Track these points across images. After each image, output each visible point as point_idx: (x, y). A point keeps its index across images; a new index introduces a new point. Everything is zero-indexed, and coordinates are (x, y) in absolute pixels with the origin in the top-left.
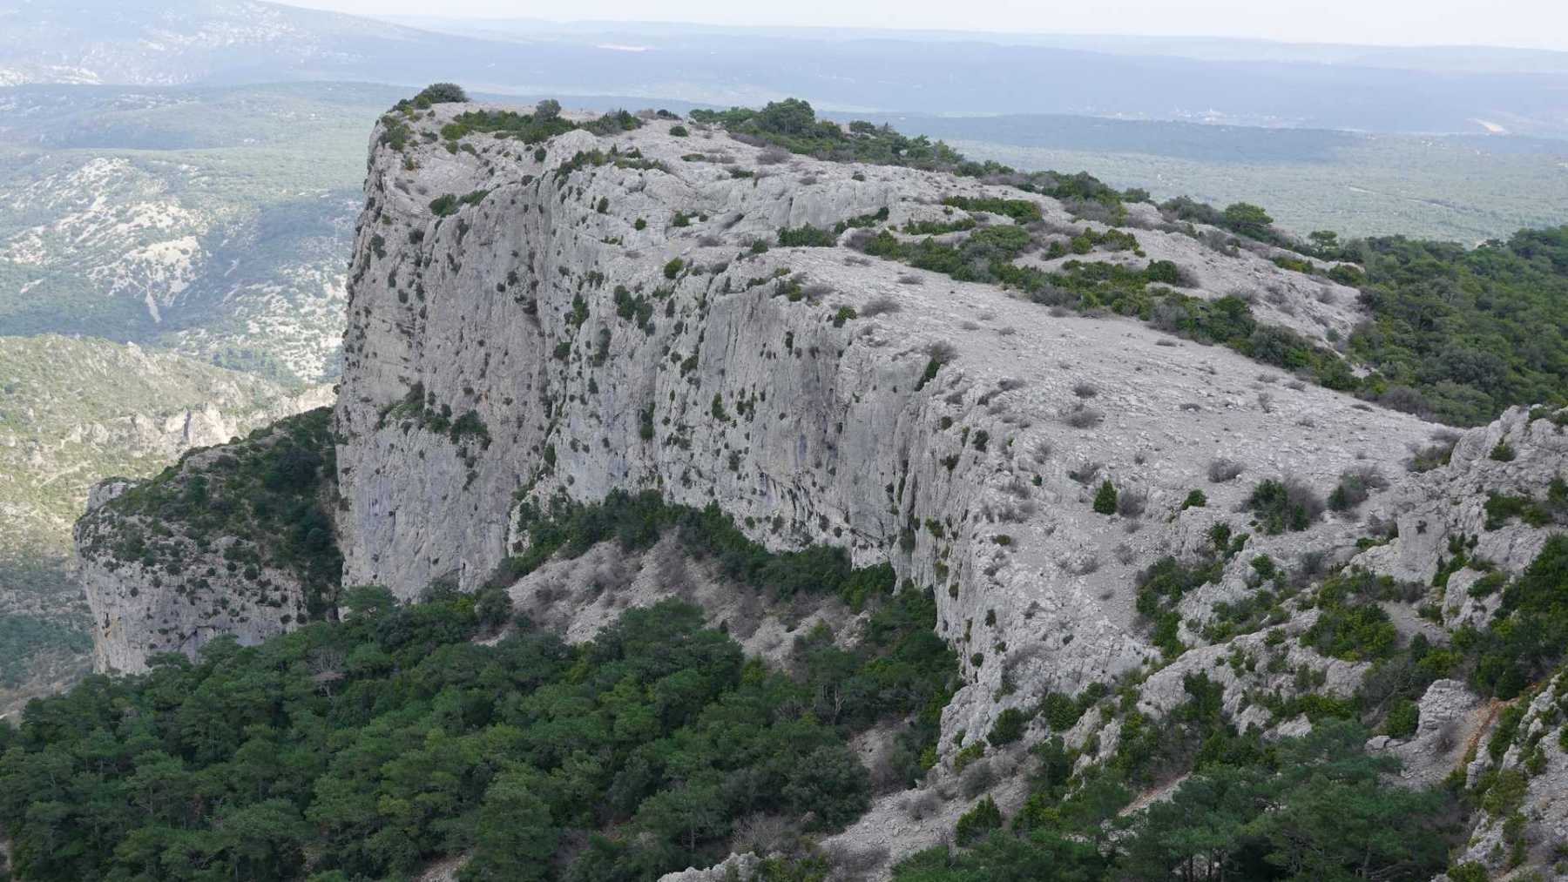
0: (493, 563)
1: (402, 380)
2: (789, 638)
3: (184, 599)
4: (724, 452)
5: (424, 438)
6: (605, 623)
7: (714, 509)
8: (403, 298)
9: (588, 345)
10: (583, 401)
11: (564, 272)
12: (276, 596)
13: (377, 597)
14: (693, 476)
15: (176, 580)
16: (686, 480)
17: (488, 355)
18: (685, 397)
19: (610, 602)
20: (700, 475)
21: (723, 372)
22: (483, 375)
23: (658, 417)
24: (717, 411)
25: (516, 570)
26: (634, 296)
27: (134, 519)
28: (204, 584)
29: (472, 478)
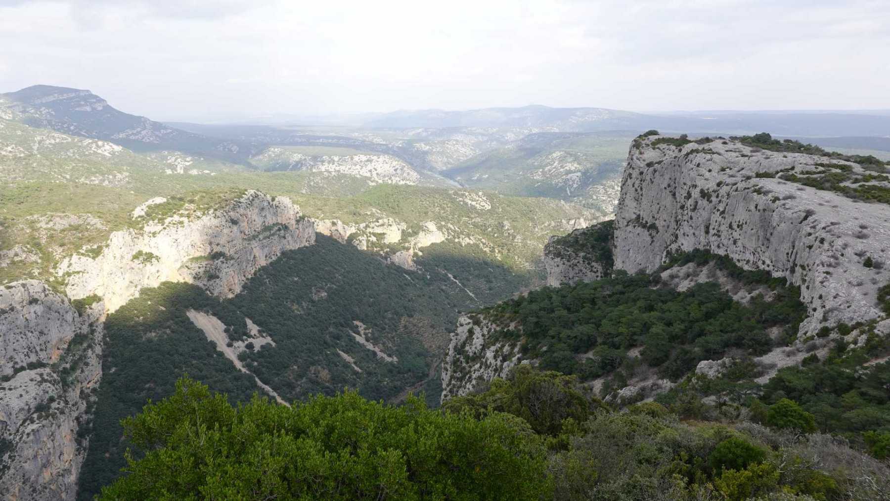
0: (657, 266)
1: (635, 213)
2: (749, 296)
3: (570, 269)
4: (732, 239)
5: (639, 230)
6: (689, 286)
7: (727, 256)
8: (636, 190)
9: (691, 206)
10: (688, 222)
11: (685, 184)
12: (595, 270)
13: (623, 273)
14: (721, 245)
15: (569, 263)
16: (719, 247)
17: (660, 207)
18: (720, 222)
19: (692, 280)
20: (723, 245)
21: (733, 215)
22: (658, 213)
23: (711, 227)
24: (731, 227)
25: (664, 269)
26: (706, 191)
27: (559, 247)
28: (576, 265)
29: (653, 242)
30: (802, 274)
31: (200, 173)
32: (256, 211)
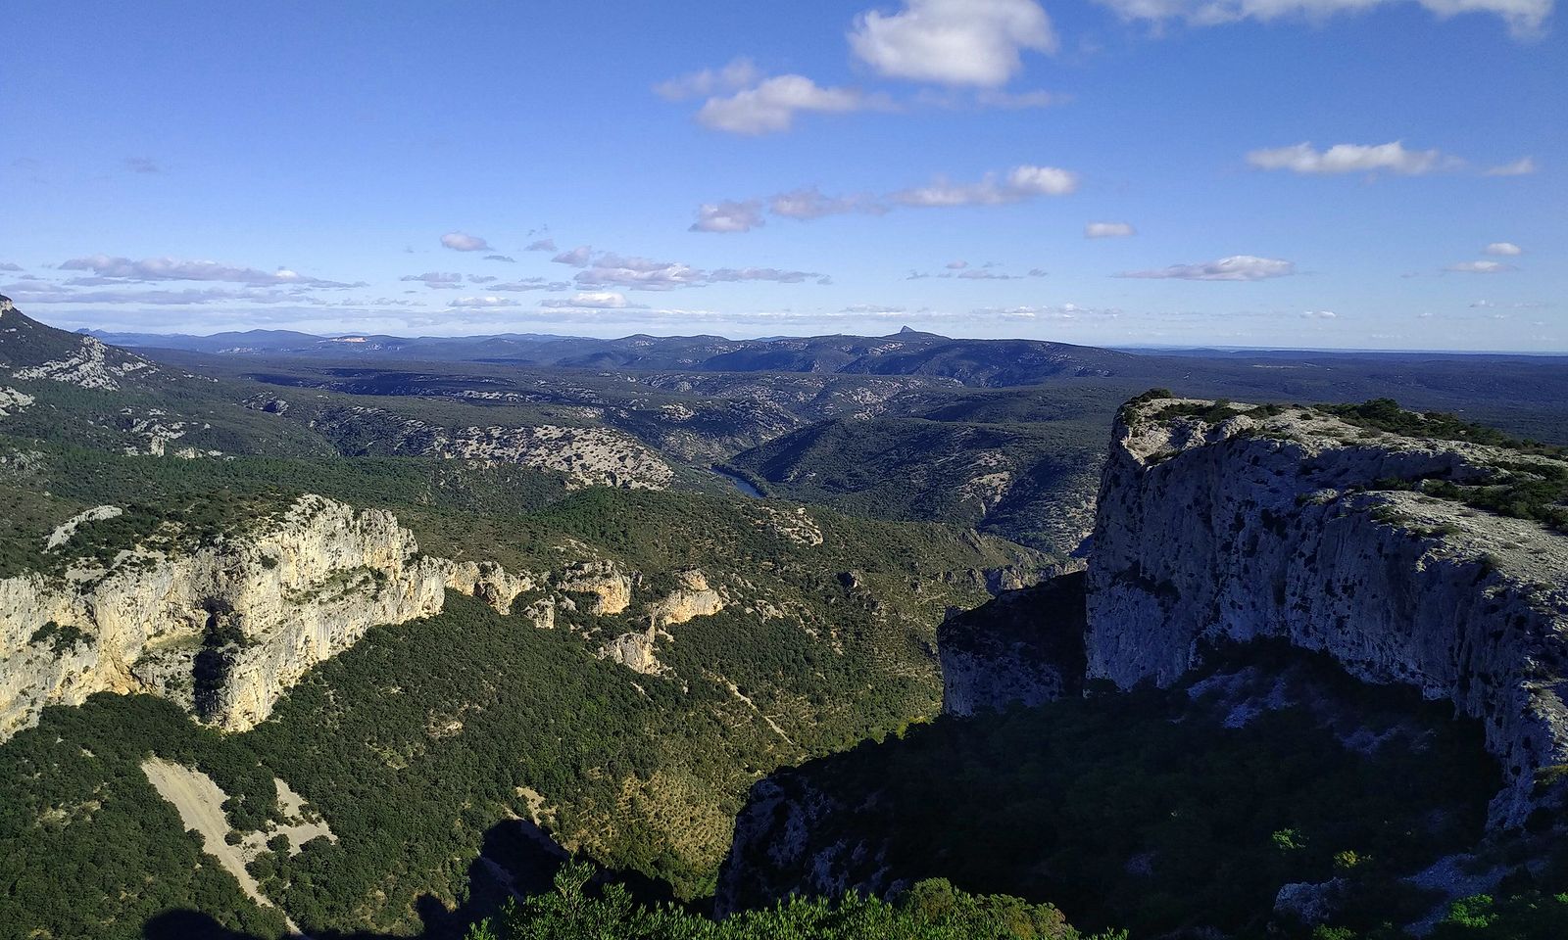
0: (1179, 672)
1: (1127, 558)
2: (1376, 741)
3: (994, 676)
4: (1333, 617)
5: (1139, 593)
6: (1249, 716)
7: (1325, 652)
8: (1130, 510)
9: (1244, 543)
10: (1240, 578)
11: (1229, 499)
12: (1047, 679)
13: (1107, 685)
14: (1311, 630)
15: (991, 664)
16: (1306, 632)
17: (1180, 546)
18: (1306, 581)
19: (1253, 704)
20: (1315, 629)
21: (1333, 566)
22: (1176, 559)
23: (1288, 591)
24: (1329, 589)
25: (1191, 678)
26: (1274, 515)
27: (970, 628)
28: (1006, 668)
29: (1168, 619)
30: (1485, 692)
31: (200, 455)
32: (318, 539)
